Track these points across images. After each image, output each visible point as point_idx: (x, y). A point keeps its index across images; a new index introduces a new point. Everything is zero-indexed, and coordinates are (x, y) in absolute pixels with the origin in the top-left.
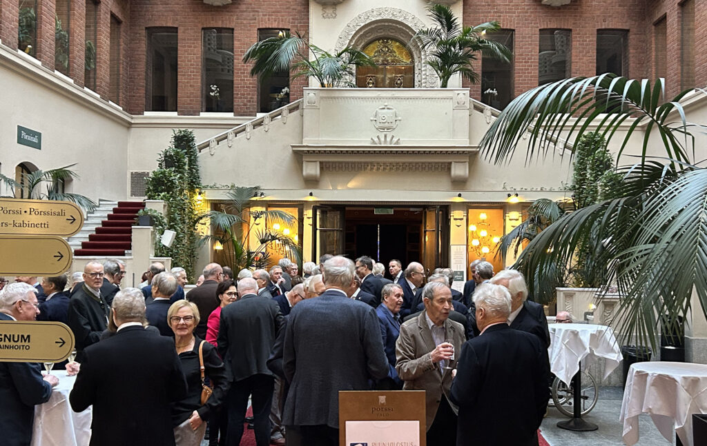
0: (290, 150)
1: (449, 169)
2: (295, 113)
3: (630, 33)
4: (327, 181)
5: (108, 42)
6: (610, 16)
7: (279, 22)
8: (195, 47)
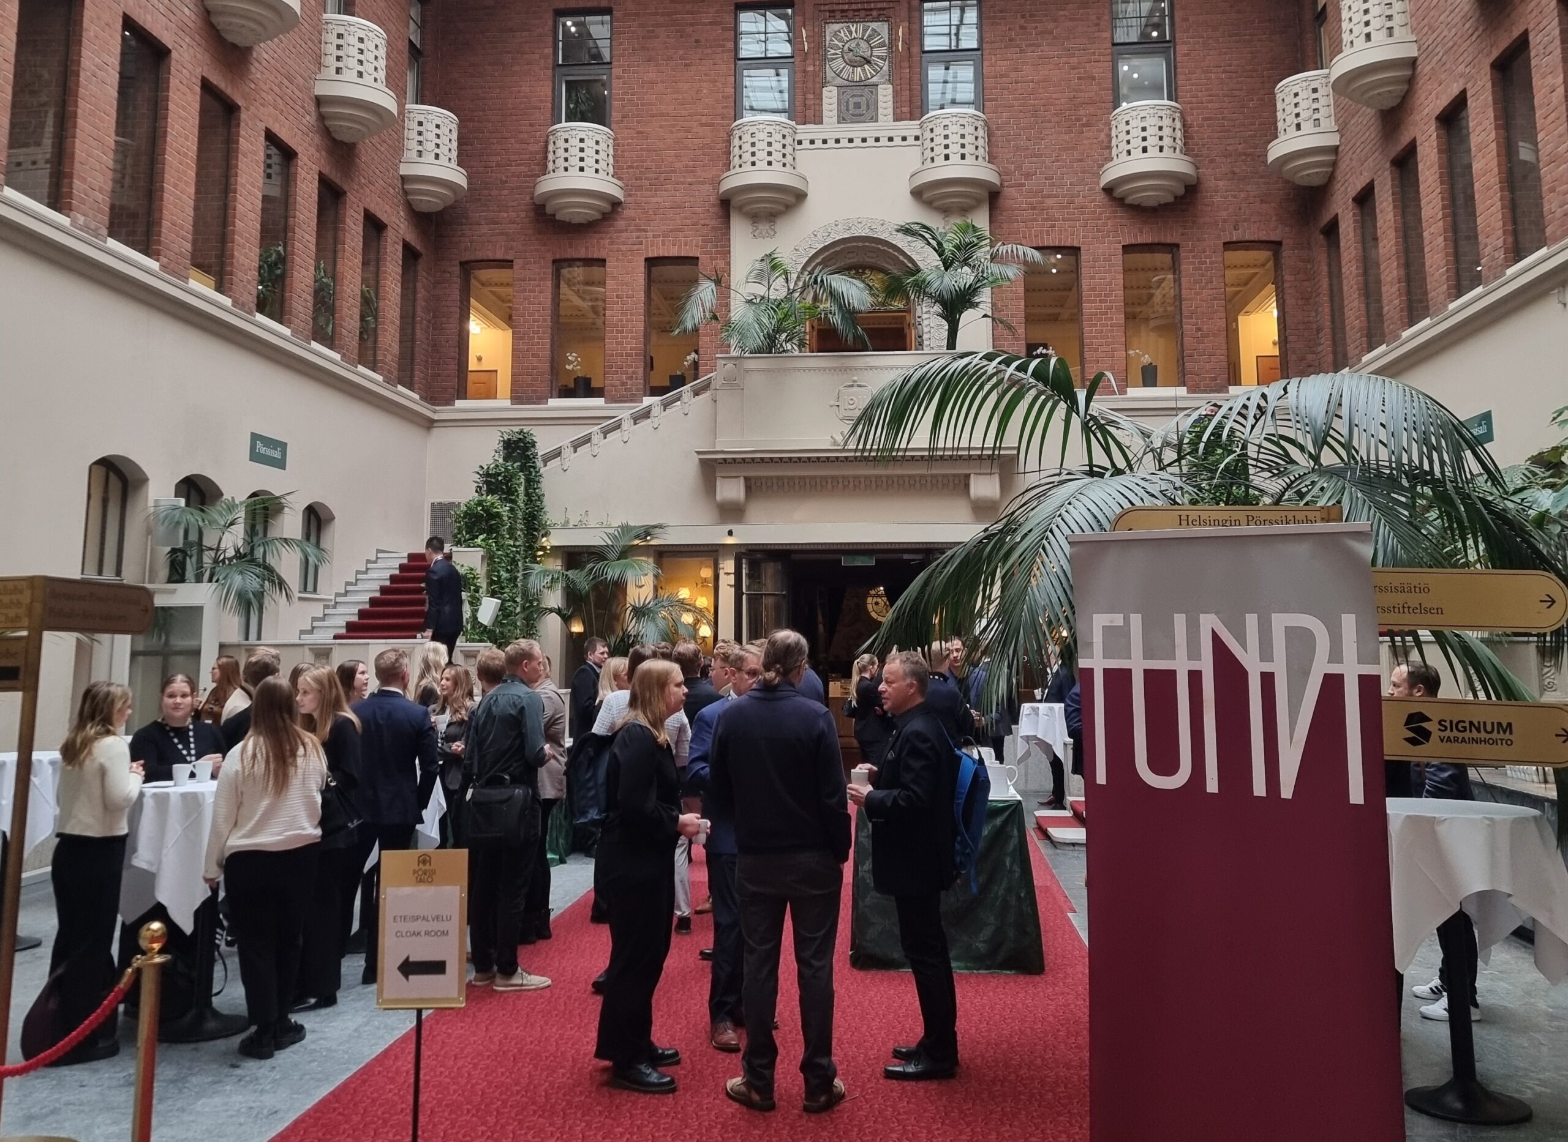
0: (697, 457)
1: (967, 486)
2: (705, 396)
3: (1284, 247)
4: (757, 511)
5: (399, 290)
6: (1245, 220)
7: (680, 246)
8: (541, 292)
